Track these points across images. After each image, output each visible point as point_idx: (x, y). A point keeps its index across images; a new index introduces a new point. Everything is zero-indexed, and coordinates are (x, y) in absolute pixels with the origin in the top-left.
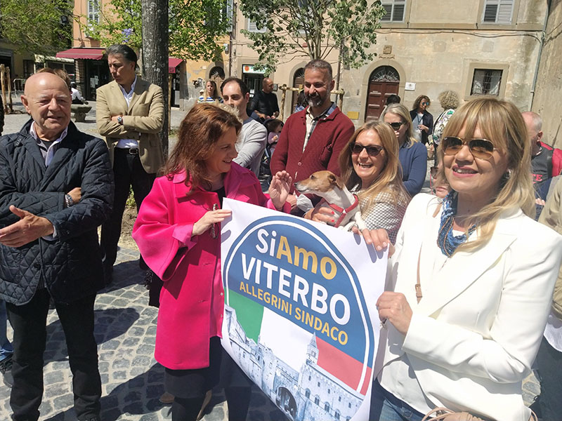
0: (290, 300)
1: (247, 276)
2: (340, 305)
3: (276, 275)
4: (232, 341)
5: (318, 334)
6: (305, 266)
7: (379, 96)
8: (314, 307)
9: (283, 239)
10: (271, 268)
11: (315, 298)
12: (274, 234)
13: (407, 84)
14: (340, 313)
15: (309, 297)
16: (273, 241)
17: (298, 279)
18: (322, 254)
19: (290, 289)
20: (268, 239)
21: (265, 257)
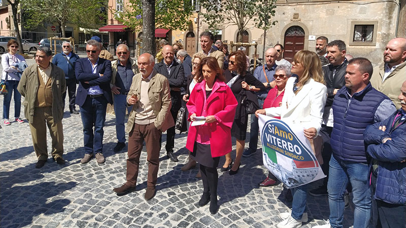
0: (282, 148)
1: (268, 141)
2: (297, 149)
3: (276, 140)
4: (268, 165)
5: (293, 159)
6: (284, 137)
7: (292, 45)
8: (290, 150)
9: (276, 127)
10: (274, 138)
11: (289, 147)
12: (273, 126)
13: (310, 37)
14: (298, 151)
15: (287, 147)
16: (273, 128)
17: (283, 141)
18: (288, 132)
19: (281, 145)
20: (271, 128)
21: (272, 134)
